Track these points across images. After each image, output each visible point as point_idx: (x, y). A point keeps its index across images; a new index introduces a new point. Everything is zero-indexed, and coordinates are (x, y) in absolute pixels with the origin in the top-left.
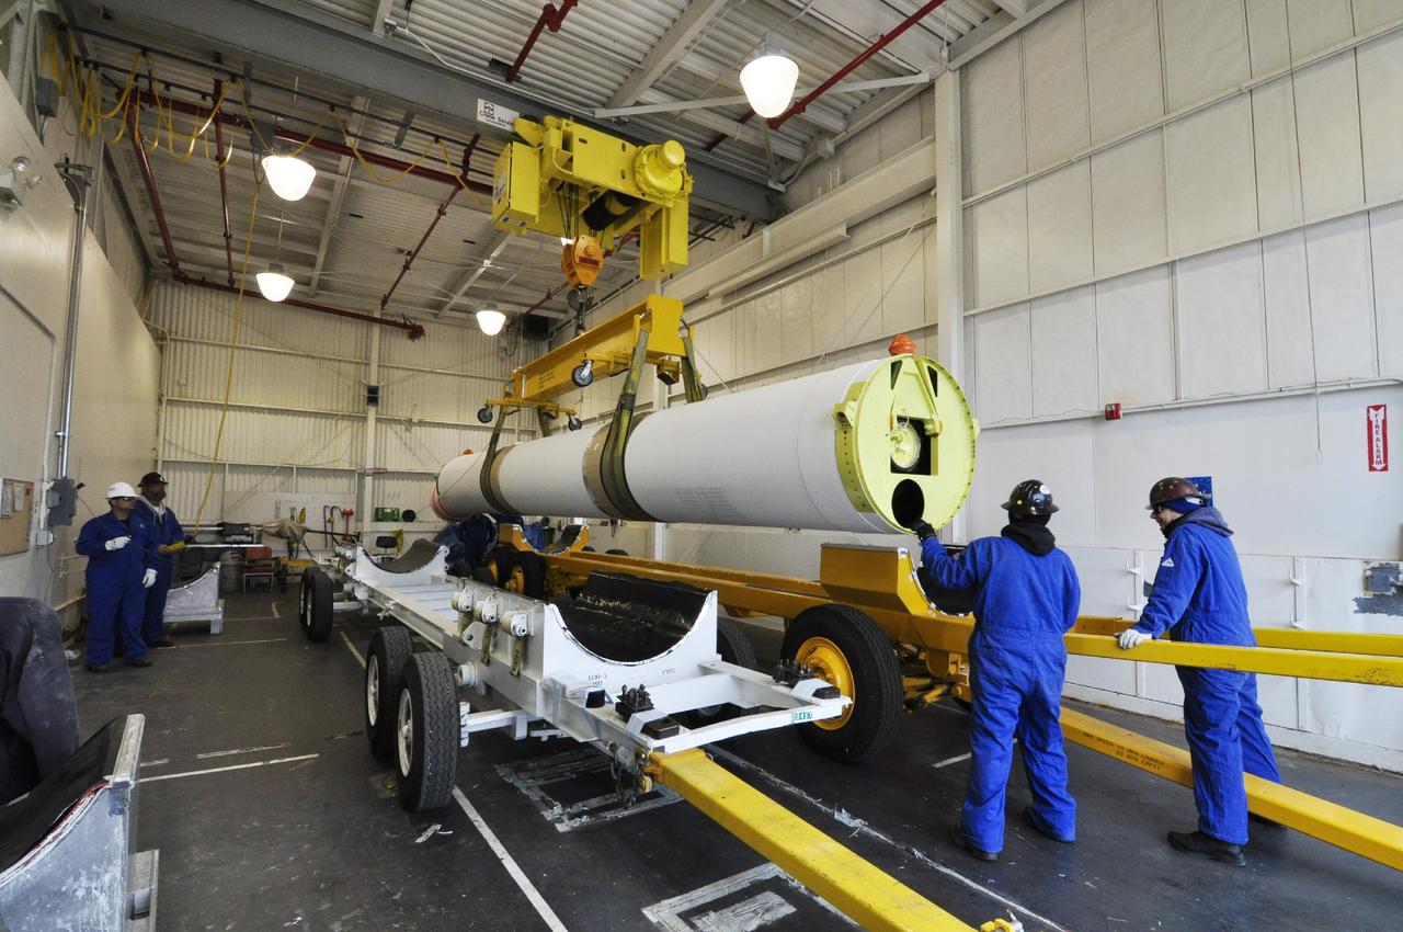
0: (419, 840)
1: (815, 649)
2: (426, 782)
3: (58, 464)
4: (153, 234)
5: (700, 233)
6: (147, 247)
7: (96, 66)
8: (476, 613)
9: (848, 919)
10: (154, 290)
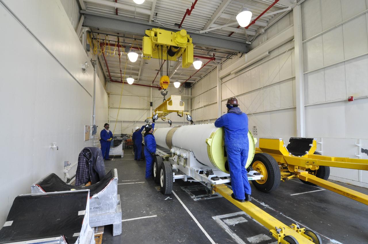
0: (165, 199)
1: (257, 164)
2: (166, 188)
3: (93, 122)
4: (106, 72)
5: (228, 57)
6: (105, 74)
7: (96, 39)
8: (176, 154)
9: (261, 224)
10: (107, 84)
